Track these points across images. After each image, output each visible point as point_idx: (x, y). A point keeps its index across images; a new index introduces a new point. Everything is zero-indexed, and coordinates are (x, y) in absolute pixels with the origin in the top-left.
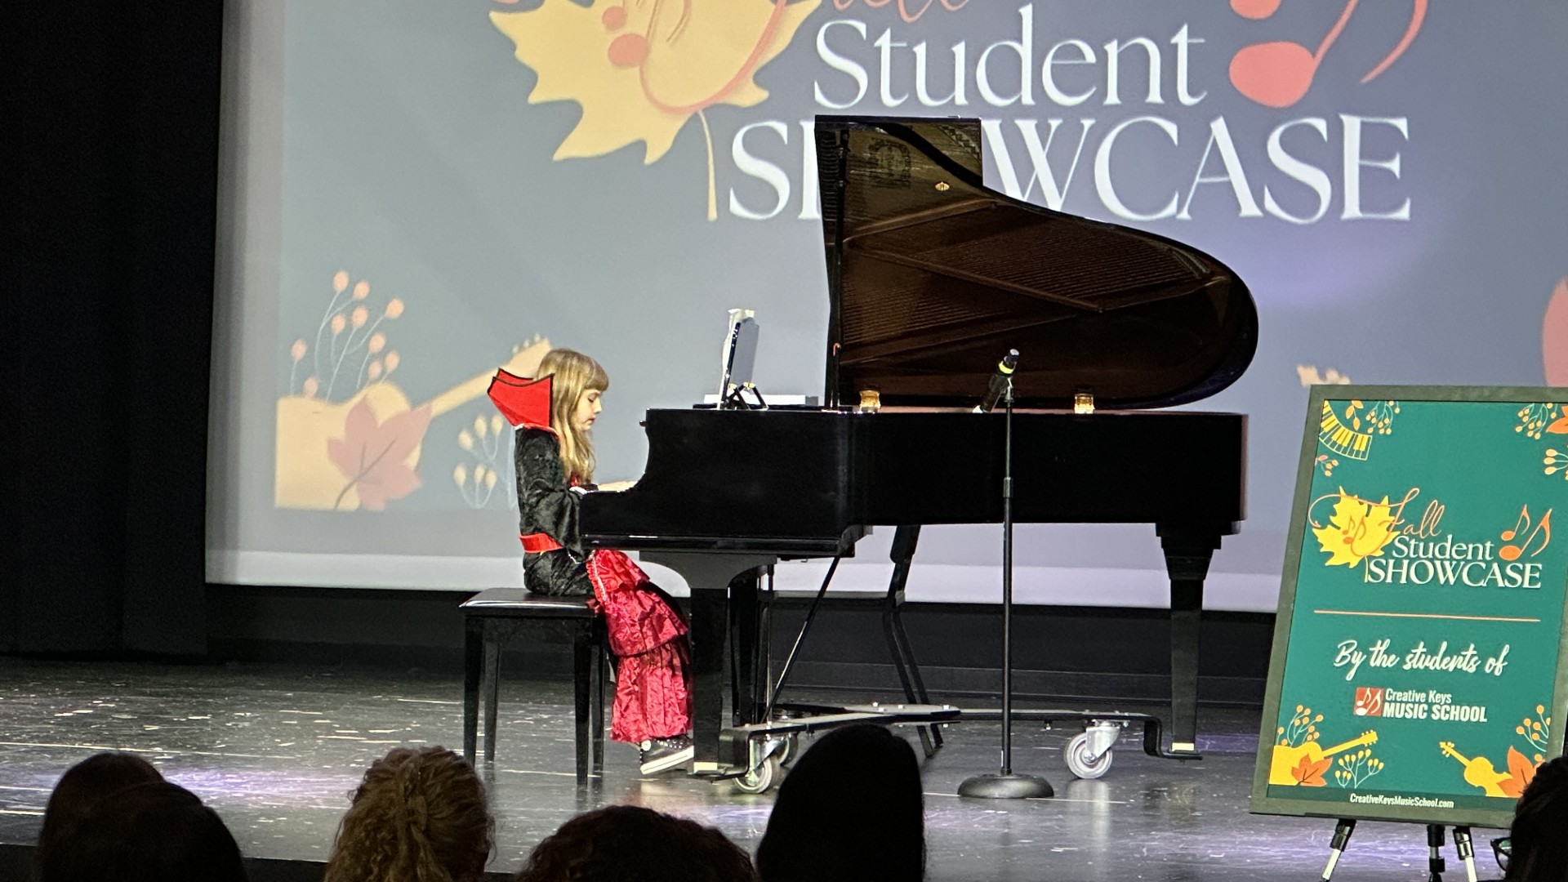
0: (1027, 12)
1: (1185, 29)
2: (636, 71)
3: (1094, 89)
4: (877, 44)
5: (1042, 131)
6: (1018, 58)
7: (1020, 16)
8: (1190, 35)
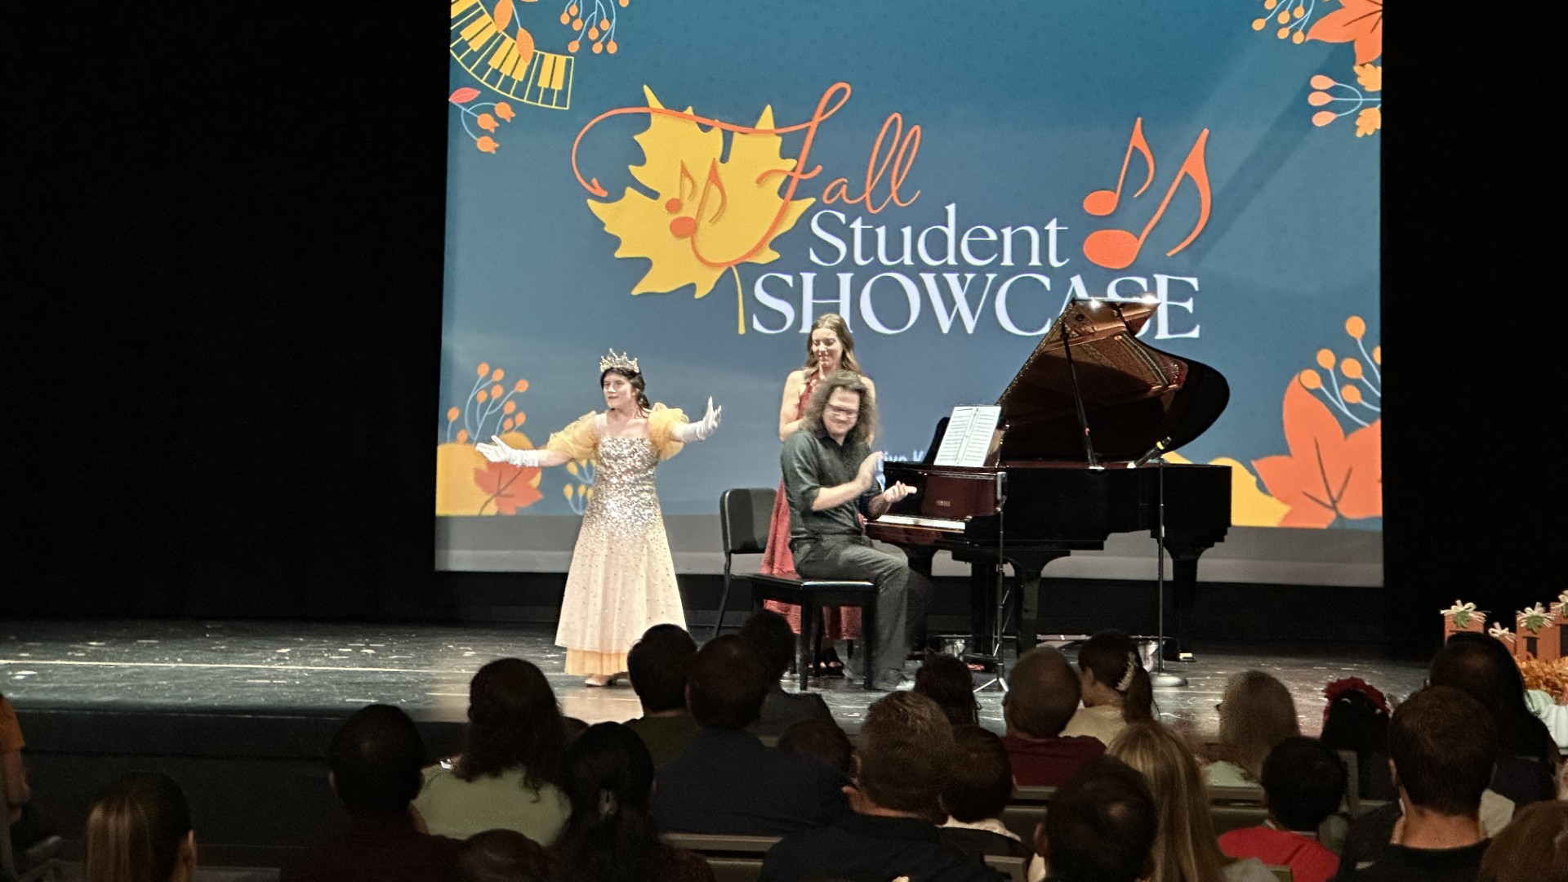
0: (951, 209)
1: (1054, 222)
2: (689, 239)
3: (996, 255)
4: (851, 226)
5: (962, 281)
6: (945, 236)
7: (946, 212)
8: (1058, 225)
